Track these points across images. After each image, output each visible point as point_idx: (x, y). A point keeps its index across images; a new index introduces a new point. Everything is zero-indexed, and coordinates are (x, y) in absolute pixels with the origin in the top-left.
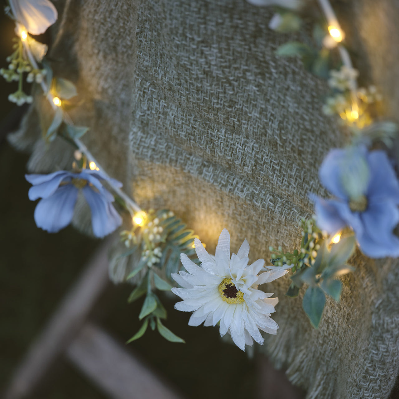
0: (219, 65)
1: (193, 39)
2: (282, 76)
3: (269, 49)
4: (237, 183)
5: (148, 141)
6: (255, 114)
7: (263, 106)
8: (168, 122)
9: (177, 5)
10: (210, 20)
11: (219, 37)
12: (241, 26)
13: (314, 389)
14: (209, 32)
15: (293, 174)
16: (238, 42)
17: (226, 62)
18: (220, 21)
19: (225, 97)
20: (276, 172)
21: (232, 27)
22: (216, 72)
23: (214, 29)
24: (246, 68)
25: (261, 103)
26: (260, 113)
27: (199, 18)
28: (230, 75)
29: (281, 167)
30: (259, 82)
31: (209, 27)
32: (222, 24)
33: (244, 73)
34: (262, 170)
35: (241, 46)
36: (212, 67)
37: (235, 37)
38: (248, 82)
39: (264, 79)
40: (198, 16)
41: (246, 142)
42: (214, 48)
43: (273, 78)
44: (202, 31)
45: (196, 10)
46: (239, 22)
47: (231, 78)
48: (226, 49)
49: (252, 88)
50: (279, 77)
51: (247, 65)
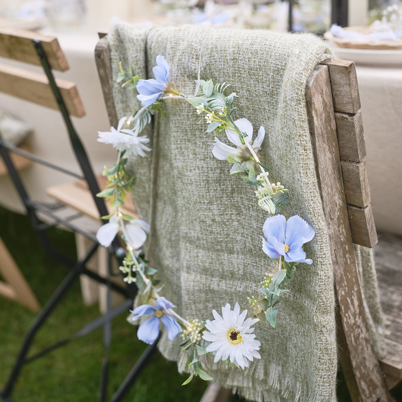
0: (218, 214)
1: (204, 203)
2: (248, 211)
3: (239, 198)
4: (238, 283)
5: (190, 278)
6: (239, 238)
7: (242, 232)
8: (199, 261)
9: (195, 187)
10: (211, 190)
11: (216, 198)
12: (225, 189)
13: (297, 394)
14: (211, 196)
15: (262, 264)
16: (225, 198)
17: (221, 212)
18: (215, 189)
19: (224, 233)
20: (255, 267)
21: (221, 190)
22: (218, 219)
23: (213, 194)
24: (231, 213)
25: (241, 231)
26: (242, 236)
27: (205, 190)
28: (224, 219)
29: (256, 263)
30: (238, 219)
31: (211, 194)
32: (216, 190)
33: (231, 216)
34: (248, 269)
35: (227, 201)
36: (215, 216)
37: (223, 196)
38: (233, 221)
39: (240, 217)
40: (205, 189)
41: (238, 257)
42: (215, 205)
43: (244, 214)
44: (208, 197)
45: (204, 186)
46: (224, 186)
47: (225, 221)
48: (220, 204)
49: (235, 223)
50: (246, 212)
51: (231, 211)
